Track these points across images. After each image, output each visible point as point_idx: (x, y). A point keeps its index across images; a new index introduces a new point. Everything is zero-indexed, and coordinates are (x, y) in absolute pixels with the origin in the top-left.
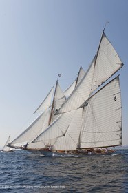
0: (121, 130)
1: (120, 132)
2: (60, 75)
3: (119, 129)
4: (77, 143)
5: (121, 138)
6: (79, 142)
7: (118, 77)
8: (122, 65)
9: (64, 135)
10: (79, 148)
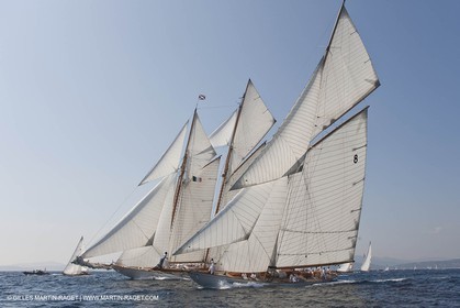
0: (357, 228)
1: (353, 234)
2: (202, 97)
3: (354, 226)
4: (270, 255)
5: (354, 246)
6: (275, 254)
7: (365, 111)
8: (377, 84)
9: (247, 237)
10: (272, 267)
